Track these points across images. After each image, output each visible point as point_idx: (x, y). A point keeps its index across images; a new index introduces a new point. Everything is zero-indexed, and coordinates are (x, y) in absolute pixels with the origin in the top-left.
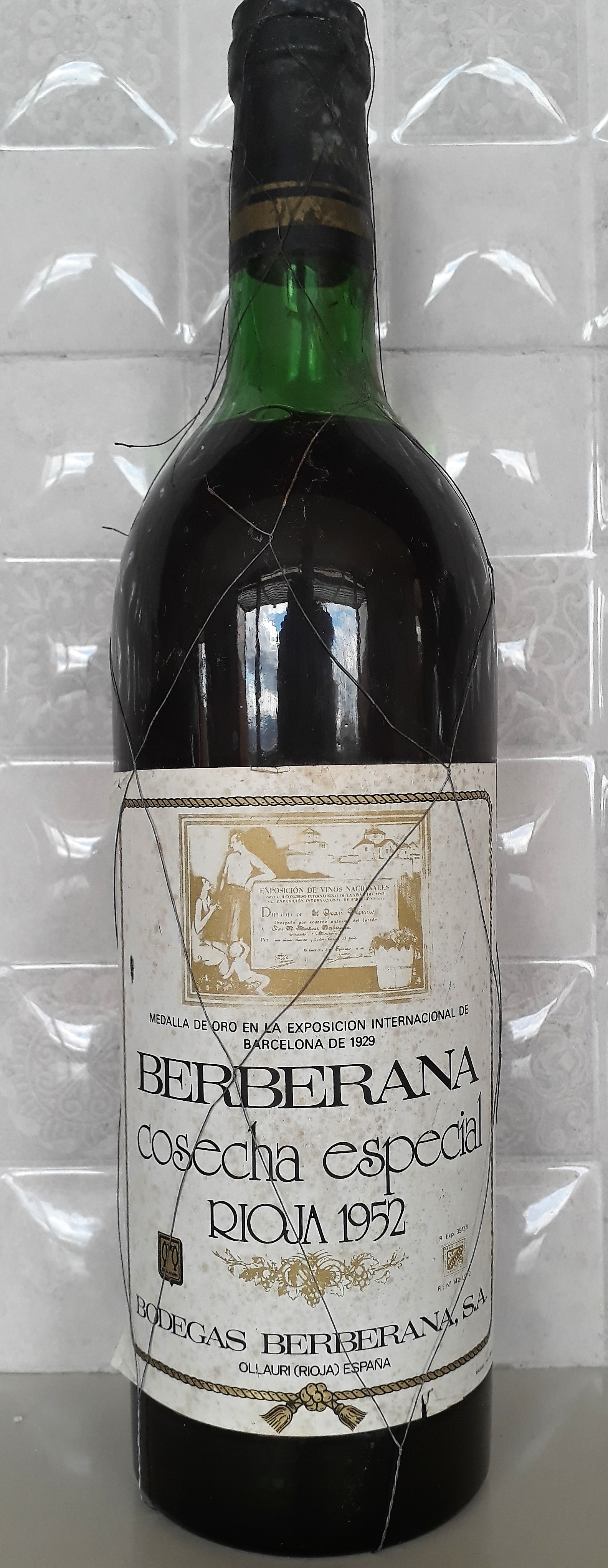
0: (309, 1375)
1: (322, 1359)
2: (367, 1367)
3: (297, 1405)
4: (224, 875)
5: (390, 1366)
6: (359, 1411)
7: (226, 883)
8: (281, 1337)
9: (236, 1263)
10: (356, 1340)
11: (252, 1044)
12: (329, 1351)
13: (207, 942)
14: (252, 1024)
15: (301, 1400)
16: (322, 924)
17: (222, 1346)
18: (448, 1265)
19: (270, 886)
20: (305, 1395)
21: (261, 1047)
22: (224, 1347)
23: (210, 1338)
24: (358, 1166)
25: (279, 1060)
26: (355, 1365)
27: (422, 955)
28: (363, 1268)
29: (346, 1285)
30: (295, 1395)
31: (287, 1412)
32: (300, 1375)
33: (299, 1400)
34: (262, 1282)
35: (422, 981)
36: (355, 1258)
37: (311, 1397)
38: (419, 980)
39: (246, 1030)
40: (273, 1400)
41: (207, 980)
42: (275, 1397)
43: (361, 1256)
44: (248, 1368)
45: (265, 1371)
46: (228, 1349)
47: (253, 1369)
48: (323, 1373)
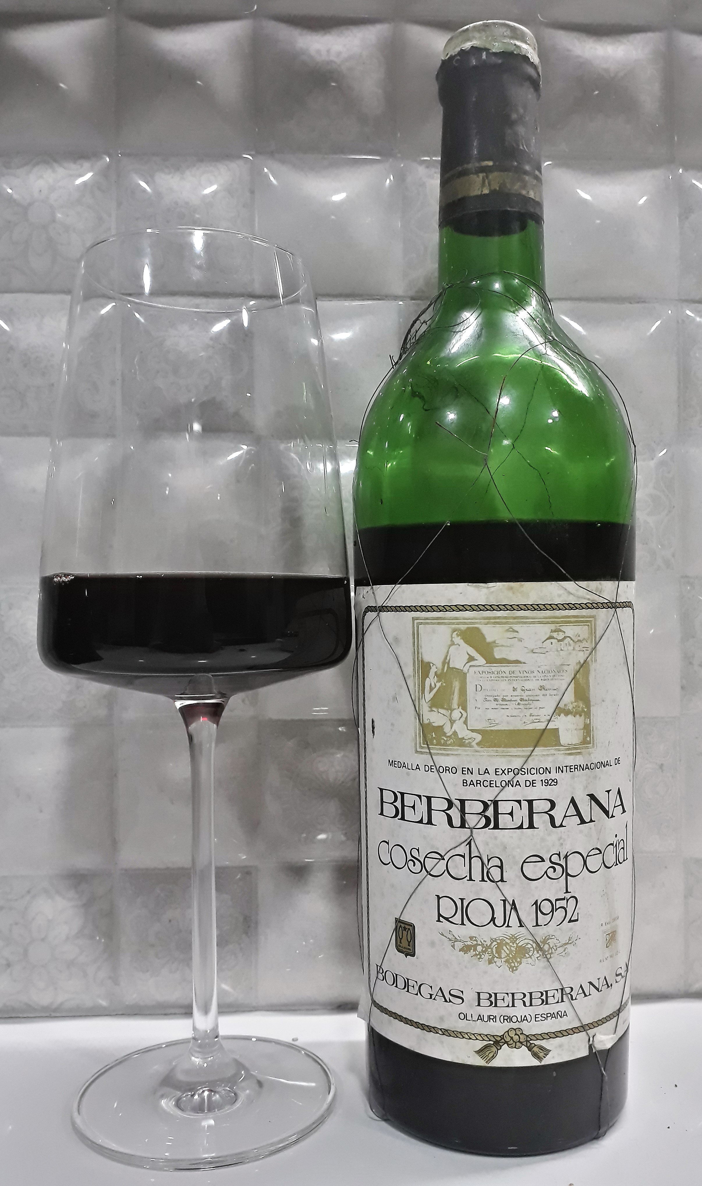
0: (510, 1022)
1: (520, 1010)
2: (551, 1017)
3: (501, 1044)
4: (447, 661)
5: (567, 1016)
6: (545, 1049)
7: (448, 667)
8: (489, 994)
9: (456, 940)
10: (544, 997)
11: (468, 784)
12: (525, 1005)
13: (434, 709)
14: (468, 769)
15: (504, 1040)
16: (520, 697)
17: (446, 1001)
18: (607, 944)
19: (481, 669)
20: (507, 1036)
21: (475, 785)
22: (447, 1002)
23: (436, 995)
24: (546, 872)
25: (488, 795)
26: (543, 1016)
27: (590, 721)
28: (549, 945)
29: (537, 958)
30: (500, 1036)
31: (494, 1049)
32: (504, 1022)
33: (503, 1041)
34: (476, 955)
35: (590, 739)
36: (544, 938)
37: (512, 1038)
38: (588, 739)
39: (464, 772)
40: (484, 1040)
41: (434, 736)
42: (485, 1038)
43: (548, 937)
44: (465, 1016)
45: (478, 1019)
46: (450, 1003)
47: (469, 1018)
48: (520, 1021)
